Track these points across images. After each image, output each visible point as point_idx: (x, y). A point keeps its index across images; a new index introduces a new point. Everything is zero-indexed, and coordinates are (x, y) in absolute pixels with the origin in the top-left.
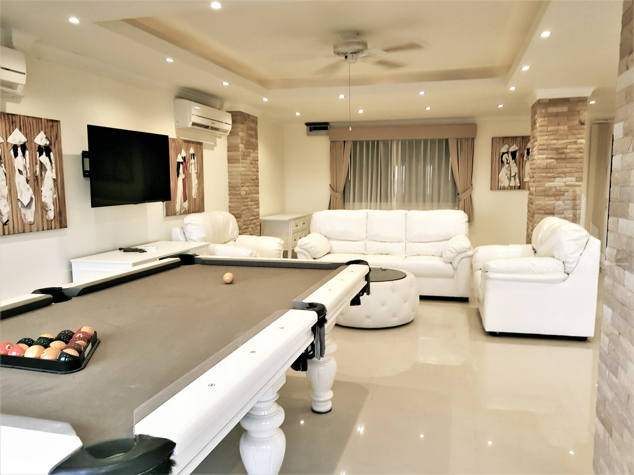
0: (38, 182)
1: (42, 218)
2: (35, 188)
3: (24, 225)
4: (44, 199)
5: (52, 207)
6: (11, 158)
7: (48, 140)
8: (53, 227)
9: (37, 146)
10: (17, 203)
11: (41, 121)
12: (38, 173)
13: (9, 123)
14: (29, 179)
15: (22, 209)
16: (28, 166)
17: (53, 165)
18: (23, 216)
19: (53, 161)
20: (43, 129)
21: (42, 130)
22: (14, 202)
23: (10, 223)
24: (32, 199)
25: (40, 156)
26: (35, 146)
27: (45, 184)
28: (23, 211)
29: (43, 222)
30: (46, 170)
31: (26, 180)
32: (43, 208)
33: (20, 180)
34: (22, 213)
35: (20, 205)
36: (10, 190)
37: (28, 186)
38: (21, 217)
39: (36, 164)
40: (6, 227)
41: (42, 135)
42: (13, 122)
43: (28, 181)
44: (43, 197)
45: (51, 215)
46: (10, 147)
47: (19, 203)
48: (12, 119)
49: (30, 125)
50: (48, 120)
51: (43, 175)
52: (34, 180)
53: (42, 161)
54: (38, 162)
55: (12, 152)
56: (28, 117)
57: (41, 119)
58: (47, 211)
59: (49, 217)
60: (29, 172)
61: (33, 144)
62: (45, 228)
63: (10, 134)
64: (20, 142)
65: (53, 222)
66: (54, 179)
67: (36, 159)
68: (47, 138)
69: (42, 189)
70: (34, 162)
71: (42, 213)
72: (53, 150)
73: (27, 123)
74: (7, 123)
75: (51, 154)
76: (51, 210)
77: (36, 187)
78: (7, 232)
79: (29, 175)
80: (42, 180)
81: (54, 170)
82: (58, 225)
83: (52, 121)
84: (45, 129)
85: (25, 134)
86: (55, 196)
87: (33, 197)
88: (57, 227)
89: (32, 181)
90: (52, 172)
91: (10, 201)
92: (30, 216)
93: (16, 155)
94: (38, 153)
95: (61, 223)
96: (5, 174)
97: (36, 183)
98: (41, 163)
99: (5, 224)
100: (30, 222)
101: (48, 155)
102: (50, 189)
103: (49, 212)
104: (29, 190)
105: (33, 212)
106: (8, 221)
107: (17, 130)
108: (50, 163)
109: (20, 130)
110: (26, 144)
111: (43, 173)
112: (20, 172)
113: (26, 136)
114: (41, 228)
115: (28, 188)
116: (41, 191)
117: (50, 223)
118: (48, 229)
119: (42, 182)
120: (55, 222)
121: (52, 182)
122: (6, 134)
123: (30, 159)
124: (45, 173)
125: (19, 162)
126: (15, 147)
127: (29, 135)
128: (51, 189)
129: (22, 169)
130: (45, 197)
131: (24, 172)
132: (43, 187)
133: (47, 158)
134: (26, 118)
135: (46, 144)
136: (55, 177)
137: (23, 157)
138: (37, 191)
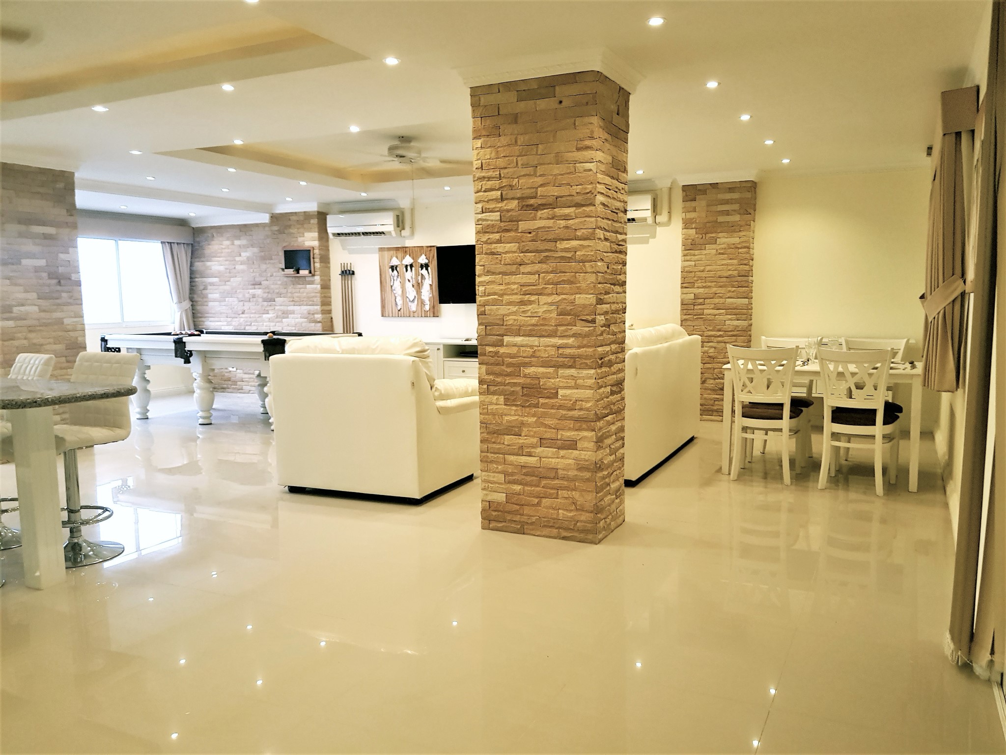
0: (419, 287)
3: (410, 312)
4: (423, 297)
5: (428, 303)
6: (404, 273)
7: (428, 259)
8: (429, 316)
9: (420, 264)
10: (406, 299)
11: (423, 248)
12: (420, 281)
16: (413, 277)
17: (430, 275)
19: (430, 273)
20: (424, 253)
22: (404, 299)
23: (402, 310)
25: (421, 270)
26: (419, 264)
27: (424, 288)
28: (410, 304)
29: (421, 312)
30: (425, 279)
32: (422, 303)
33: (409, 286)
35: (408, 300)
36: (402, 291)
37: (413, 289)
38: (408, 308)
39: (419, 275)
40: (399, 312)
41: (423, 257)
42: (406, 252)
43: (413, 286)
45: (427, 308)
46: (404, 266)
48: (406, 249)
49: (416, 252)
50: (427, 247)
52: (417, 285)
53: (423, 273)
54: (420, 274)
55: (405, 269)
56: (415, 247)
58: (425, 305)
60: (414, 280)
61: (417, 263)
62: (423, 316)
63: (404, 258)
64: (409, 263)
65: (428, 312)
67: (419, 272)
68: (426, 258)
69: (422, 291)
70: (417, 274)
71: (421, 305)
72: (430, 266)
73: (414, 251)
74: (403, 253)
75: (429, 268)
77: (418, 290)
78: (400, 315)
80: (422, 285)
81: (431, 279)
82: (432, 315)
83: (431, 247)
84: (426, 253)
86: (430, 296)
87: (416, 296)
89: (415, 286)
90: (429, 280)
91: (402, 297)
92: (413, 307)
93: (407, 270)
94: (420, 269)
95: (434, 313)
96: (400, 282)
98: (422, 275)
99: (399, 311)
100: (413, 311)
101: (427, 269)
102: (427, 291)
104: (413, 291)
105: (416, 305)
107: (408, 256)
108: (428, 274)
109: (410, 255)
110: (413, 264)
111: (423, 281)
112: (409, 280)
113: (413, 259)
114: (420, 316)
117: (426, 313)
118: (425, 317)
119: (422, 287)
120: (430, 313)
121: (429, 286)
122: (402, 259)
123: (415, 272)
125: (409, 275)
126: (406, 266)
127: (415, 258)
129: (410, 279)
131: (411, 281)
132: (422, 289)
133: (426, 271)
134: (413, 248)
137: (411, 272)
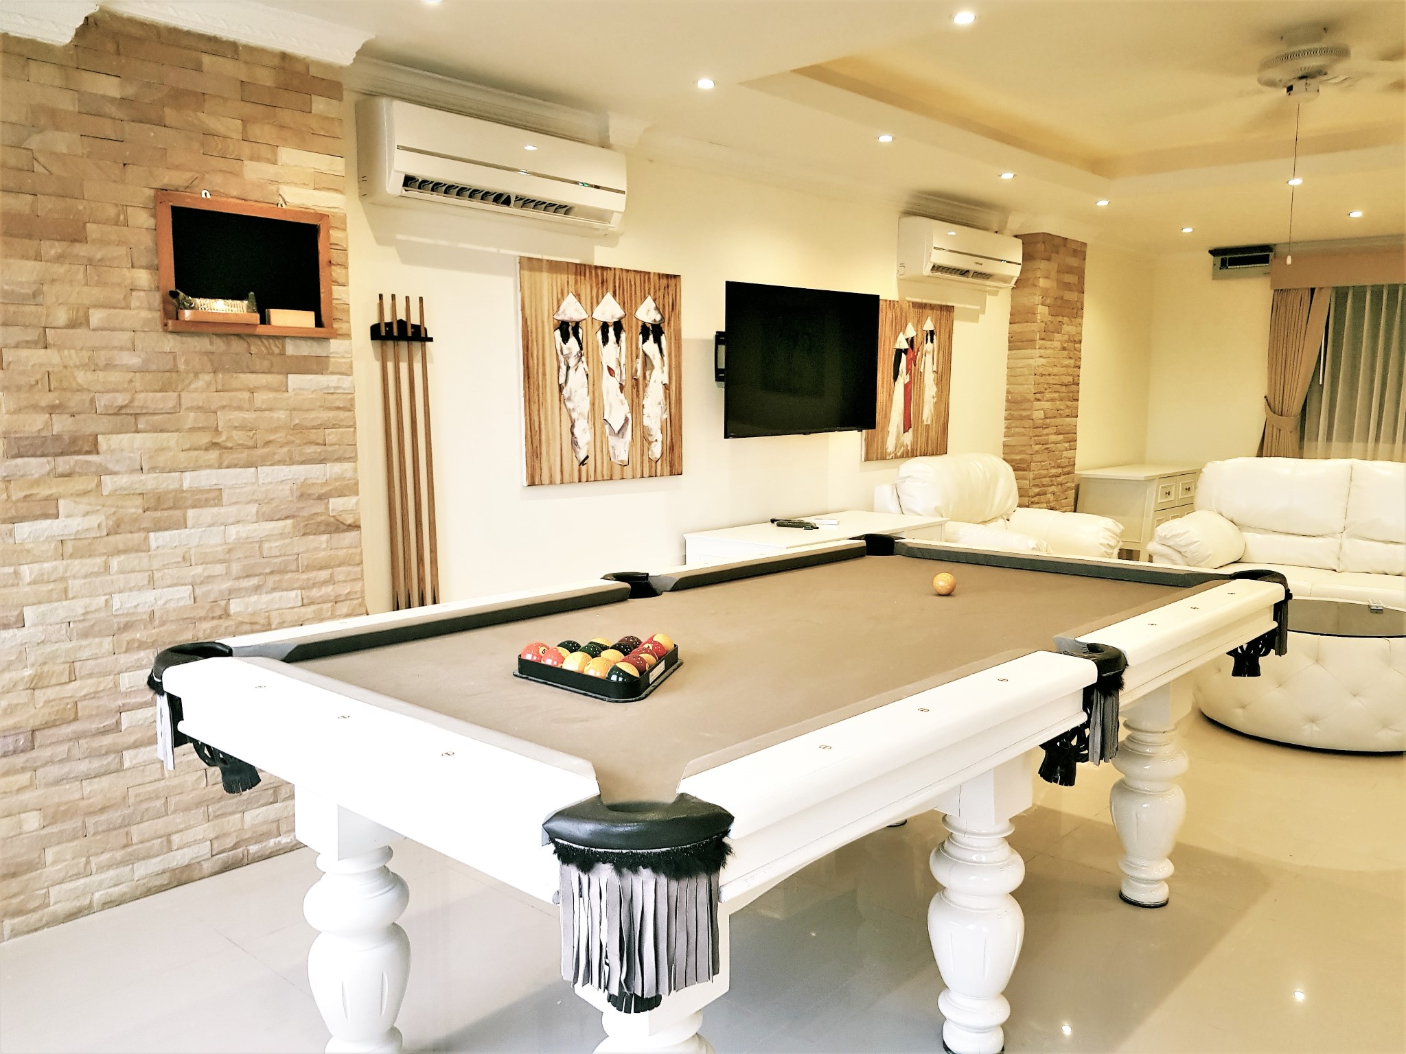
0: (638, 391)
1: (642, 455)
2: (632, 401)
3: (611, 466)
4: (646, 422)
5: (659, 437)
6: (598, 347)
7: (660, 312)
8: (659, 473)
9: (640, 324)
10: (603, 427)
11: (649, 278)
13: (597, 284)
14: (624, 384)
15: (610, 438)
16: (623, 361)
17: (666, 358)
18: (611, 449)
19: (665, 352)
20: (652, 292)
21: (649, 294)
22: (598, 425)
23: (591, 461)
24: (626, 420)
26: (637, 324)
27: (649, 393)
28: (613, 441)
29: (642, 462)
30: (653, 367)
31: (619, 385)
32: (645, 437)
33: (610, 385)
34: (610, 444)
35: (607, 431)
36: (593, 404)
37: (622, 396)
38: (608, 453)
39: (637, 357)
40: (584, 468)
41: (649, 303)
42: (603, 283)
43: (622, 388)
44: (645, 417)
45: (656, 450)
46: (597, 326)
47: (607, 426)
48: (602, 275)
49: (631, 286)
50: (660, 276)
51: (648, 377)
52: (633, 387)
53: (647, 352)
54: (641, 354)
55: (599, 336)
56: (627, 271)
57: (649, 273)
58: (650, 443)
59: (653, 453)
60: (624, 372)
61: (634, 319)
62: (646, 473)
63: (598, 303)
64: (613, 317)
65: (659, 462)
66: (664, 384)
67: (637, 348)
68: (657, 308)
69: (644, 402)
70: (633, 354)
71: (642, 446)
72: (666, 332)
73: (625, 284)
74: (594, 285)
75: (663, 338)
76: (656, 441)
77: (635, 399)
78: (584, 478)
79: (624, 378)
80: (646, 386)
81: (666, 369)
82: (667, 470)
83: (668, 276)
84: (655, 292)
85: (622, 304)
86: (665, 416)
87: (629, 416)
88: (665, 474)
89: (628, 388)
90: (663, 372)
91: (591, 423)
92: (621, 449)
93: (605, 340)
94: (641, 337)
95: (672, 466)
96: (587, 375)
97: (635, 391)
98: (645, 355)
99: (582, 463)
100: (622, 461)
101: (657, 341)
102: (658, 402)
103: (653, 445)
104: (622, 404)
105: (628, 443)
106: (587, 457)
107: (609, 296)
108: (659, 355)
109: (614, 294)
110: (623, 322)
111: (648, 373)
112: (611, 371)
113: (623, 306)
114: (639, 475)
115: (621, 401)
116: (643, 405)
117: (654, 464)
118: (650, 476)
119: (644, 392)
120: (662, 464)
121: (661, 389)
122: (592, 303)
123: (627, 348)
124: (650, 375)
125: (611, 353)
126: (605, 327)
127: (628, 305)
128: (660, 404)
129: (613, 366)
130: (649, 416)
131: (617, 371)
132: (645, 398)
133: (656, 346)
134: (624, 273)
135: (655, 320)
136: (667, 382)
137: (616, 345)
138: (636, 407)
